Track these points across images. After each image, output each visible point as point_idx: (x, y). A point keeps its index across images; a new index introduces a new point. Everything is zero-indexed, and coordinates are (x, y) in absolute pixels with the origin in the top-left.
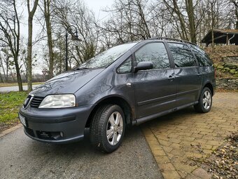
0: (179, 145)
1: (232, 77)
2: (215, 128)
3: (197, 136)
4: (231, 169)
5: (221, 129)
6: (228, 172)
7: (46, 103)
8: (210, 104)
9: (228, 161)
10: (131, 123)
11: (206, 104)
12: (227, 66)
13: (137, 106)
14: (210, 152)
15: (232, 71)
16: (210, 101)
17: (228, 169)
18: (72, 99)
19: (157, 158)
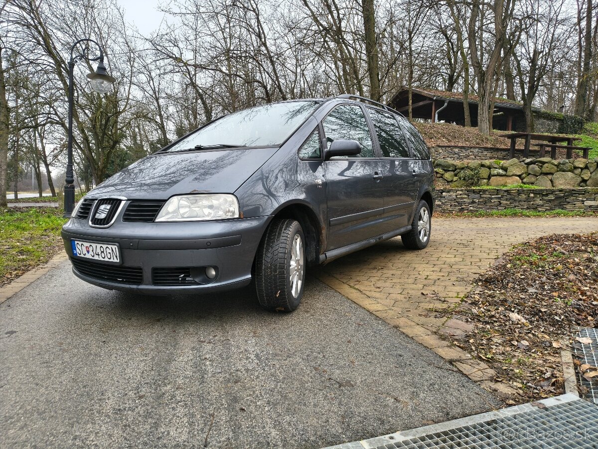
0: (403, 296)
1: (448, 187)
2: (449, 270)
3: (426, 282)
4: (497, 315)
5: (459, 270)
6: (494, 319)
7: (168, 213)
8: (428, 234)
9: (489, 308)
10: (317, 258)
11: (422, 233)
12: (438, 165)
13: (329, 224)
14: (458, 300)
15: (448, 175)
16: (428, 226)
17: (493, 316)
18: (232, 203)
19: (378, 314)
